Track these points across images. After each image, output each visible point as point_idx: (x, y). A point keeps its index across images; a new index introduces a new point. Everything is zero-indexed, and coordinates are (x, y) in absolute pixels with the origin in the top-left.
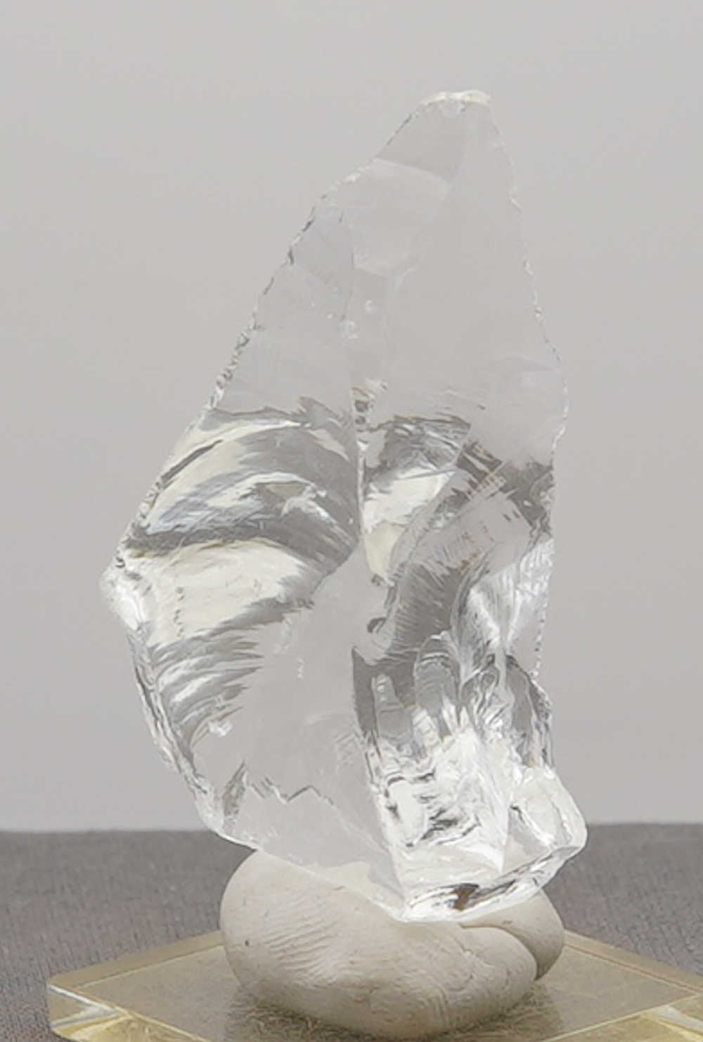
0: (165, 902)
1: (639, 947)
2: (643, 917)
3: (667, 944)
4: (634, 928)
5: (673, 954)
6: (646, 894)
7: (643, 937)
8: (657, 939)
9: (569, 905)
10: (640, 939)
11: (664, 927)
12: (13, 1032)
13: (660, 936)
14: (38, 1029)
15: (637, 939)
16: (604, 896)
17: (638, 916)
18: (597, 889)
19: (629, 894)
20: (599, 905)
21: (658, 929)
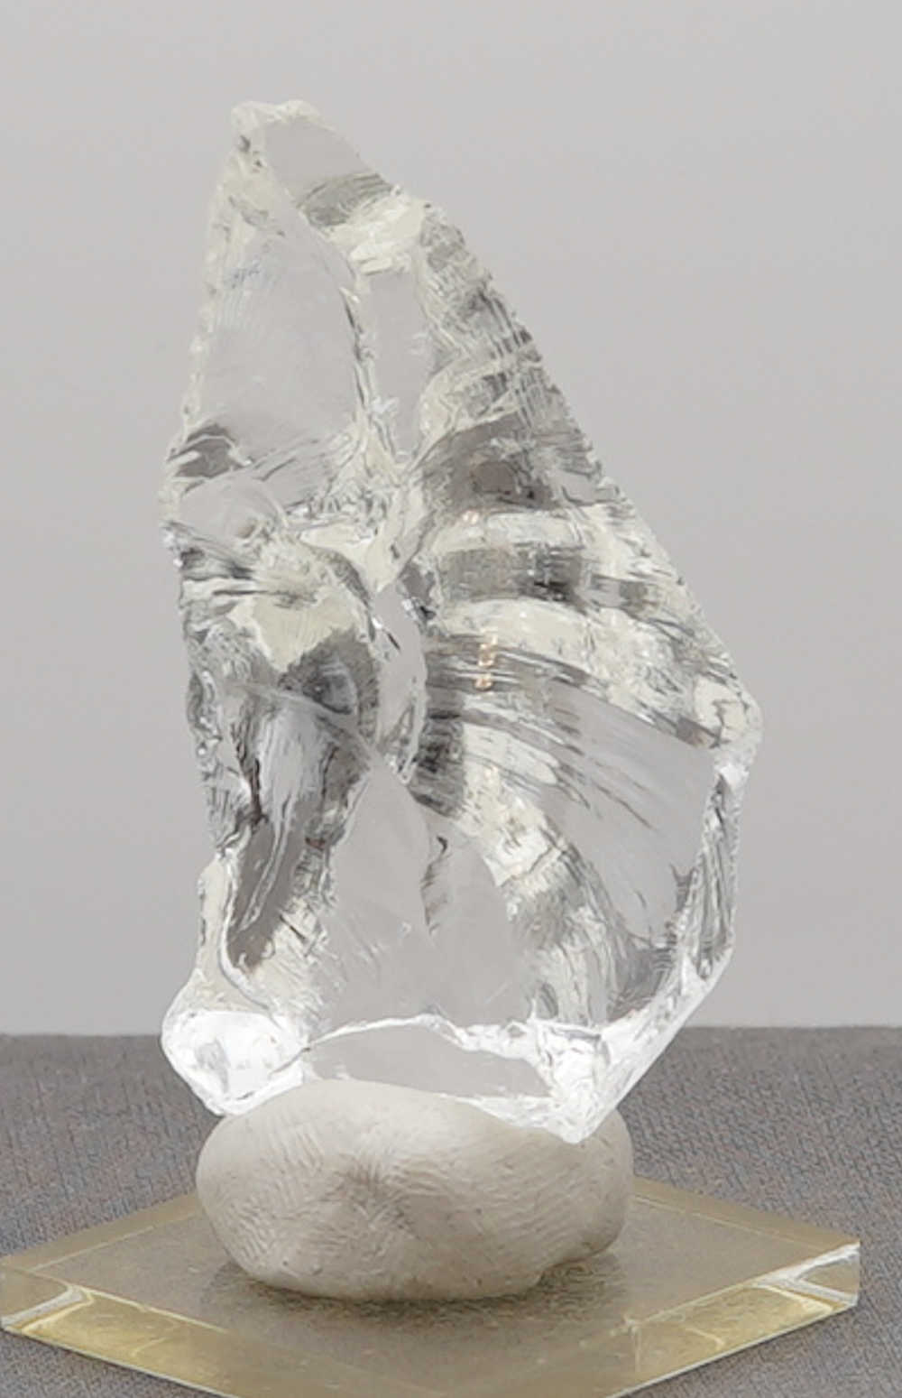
2: (873, 1141)
4: (862, 1158)
6: (877, 1109)
10: (871, 1175)
15: (866, 1175)
16: (823, 1113)
17: (867, 1141)
18: (815, 1105)
19: (856, 1110)
20: (818, 1128)
21: (892, 1159)
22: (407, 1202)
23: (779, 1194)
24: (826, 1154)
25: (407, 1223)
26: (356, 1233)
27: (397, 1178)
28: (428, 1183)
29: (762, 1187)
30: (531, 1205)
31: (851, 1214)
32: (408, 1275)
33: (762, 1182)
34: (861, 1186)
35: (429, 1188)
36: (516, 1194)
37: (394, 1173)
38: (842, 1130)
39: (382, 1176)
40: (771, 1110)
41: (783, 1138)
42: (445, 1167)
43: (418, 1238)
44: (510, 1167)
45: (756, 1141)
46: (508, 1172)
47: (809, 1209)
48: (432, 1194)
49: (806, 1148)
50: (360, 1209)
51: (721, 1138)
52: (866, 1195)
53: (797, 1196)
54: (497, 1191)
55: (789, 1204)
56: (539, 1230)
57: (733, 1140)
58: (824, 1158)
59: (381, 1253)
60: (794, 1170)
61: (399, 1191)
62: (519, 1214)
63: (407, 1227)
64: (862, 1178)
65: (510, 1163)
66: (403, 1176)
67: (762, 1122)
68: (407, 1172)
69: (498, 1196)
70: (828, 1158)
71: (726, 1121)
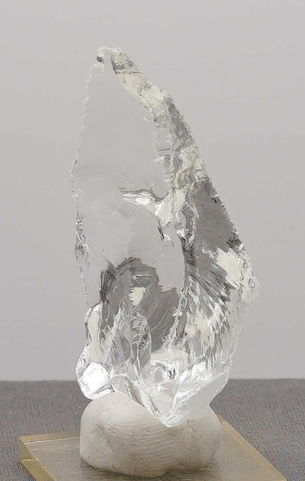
0: (76, 414)
1: (287, 435)
2: (289, 420)
3: (299, 433)
4: (285, 426)
5: (302, 438)
6: (290, 410)
7: (289, 430)
8: (295, 431)
9: (256, 415)
10: (287, 432)
11: (298, 426)
12: (7, 470)
13: (296, 430)
14: (18, 469)
15: (286, 431)
16: (271, 411)
17: (286, 421)
18: (268, 408)
19: (283, 410)
20: (269, 415)
21: (295, 427)
22: (111, 438)
23: (255, 437)
24: (271, 424)
25: (111, 445)
26: (98, 446)
27: (108, 428)
28: (117, 432)
29: (249, 434)
30: (154, 446)
31: (279, 444)
32: (110, 464)
33: (249, 433)
34: (283, 435)
35: (117, 434)
36: (149, 441)
37: (108, 427)
38: (278, 417)
39: (105, 427)
40: (253, 409)
41: (257, 418)
42: (123, 428)
43: (113, 451)
44: (148, 432)
45: (247, 419)
46: (147, 433)
47: (265, 443)
48: (118, 436)
49: (265, 422)
50: (100, 437)
51: (235, 417)
52: (285, 438)
53: (261, 438)
54: (141, 439)
55: (258, 441)
56: (157, 456)
57: (239, 419)
58: (271, 426)
59: (104, 454)
60: (260, 429)
61: (108, 433)
62: (149, 449)
63: (111, 446)
64: (284, 432)
65: (148, 430)
66: (110, 428)
67: (250, 413)
68: (111, 427)
69: (141, 441)
70: (272, 425)
71: (237, 412)
